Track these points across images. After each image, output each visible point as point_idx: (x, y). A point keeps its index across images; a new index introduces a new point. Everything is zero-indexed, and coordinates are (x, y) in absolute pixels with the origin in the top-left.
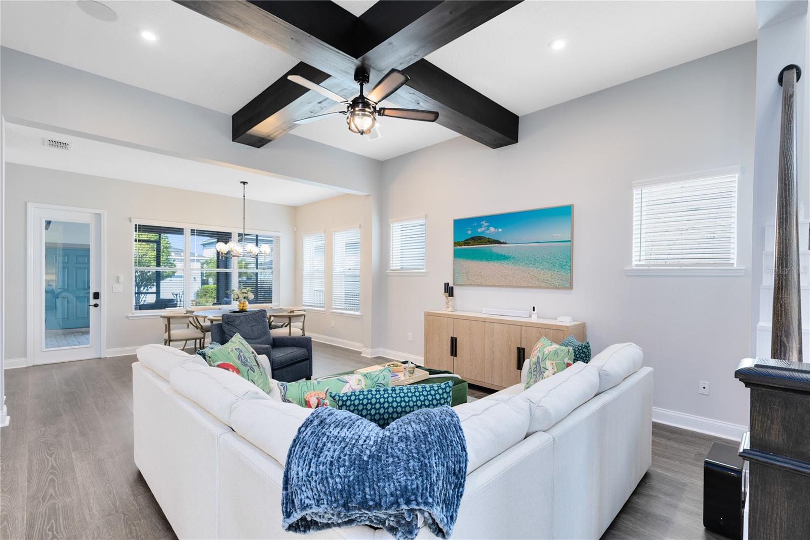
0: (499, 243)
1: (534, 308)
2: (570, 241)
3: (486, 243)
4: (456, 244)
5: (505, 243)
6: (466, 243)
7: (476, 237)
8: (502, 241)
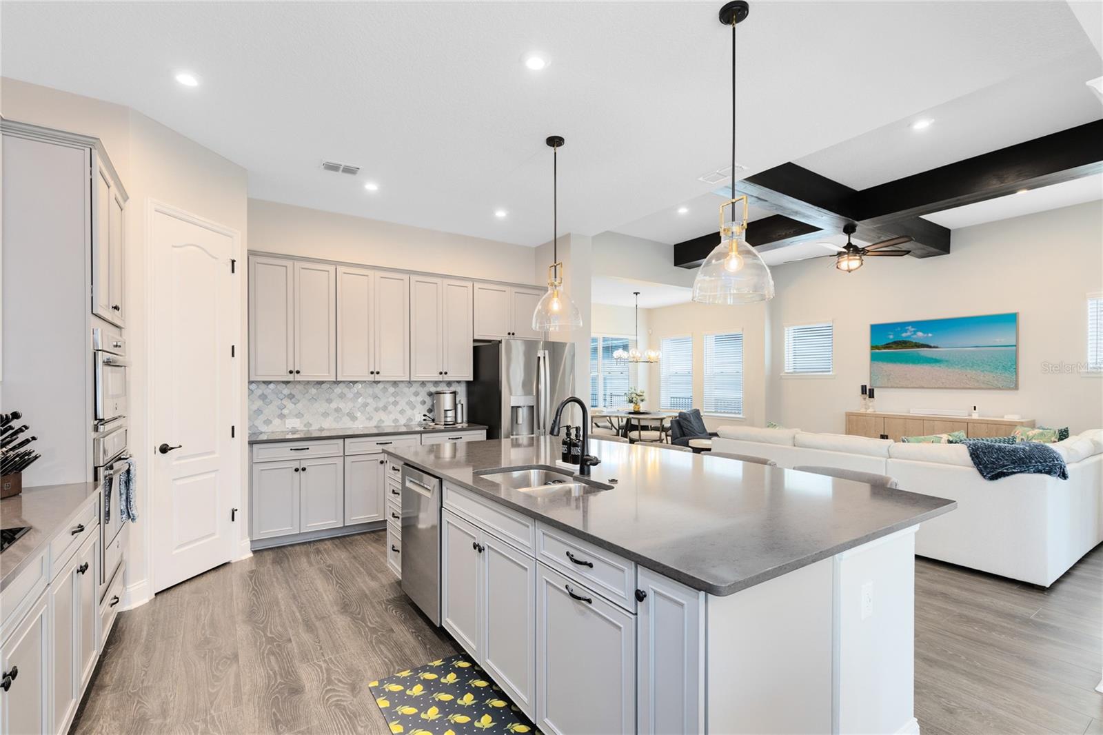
0: (930, 347)
1: (975, 407)
2: (1015, 346)
3: (912, 347)
4: (873, 348)
5: (937, 347)
6: (887, 346)
7: (900, 341)
8: (932, 345)
